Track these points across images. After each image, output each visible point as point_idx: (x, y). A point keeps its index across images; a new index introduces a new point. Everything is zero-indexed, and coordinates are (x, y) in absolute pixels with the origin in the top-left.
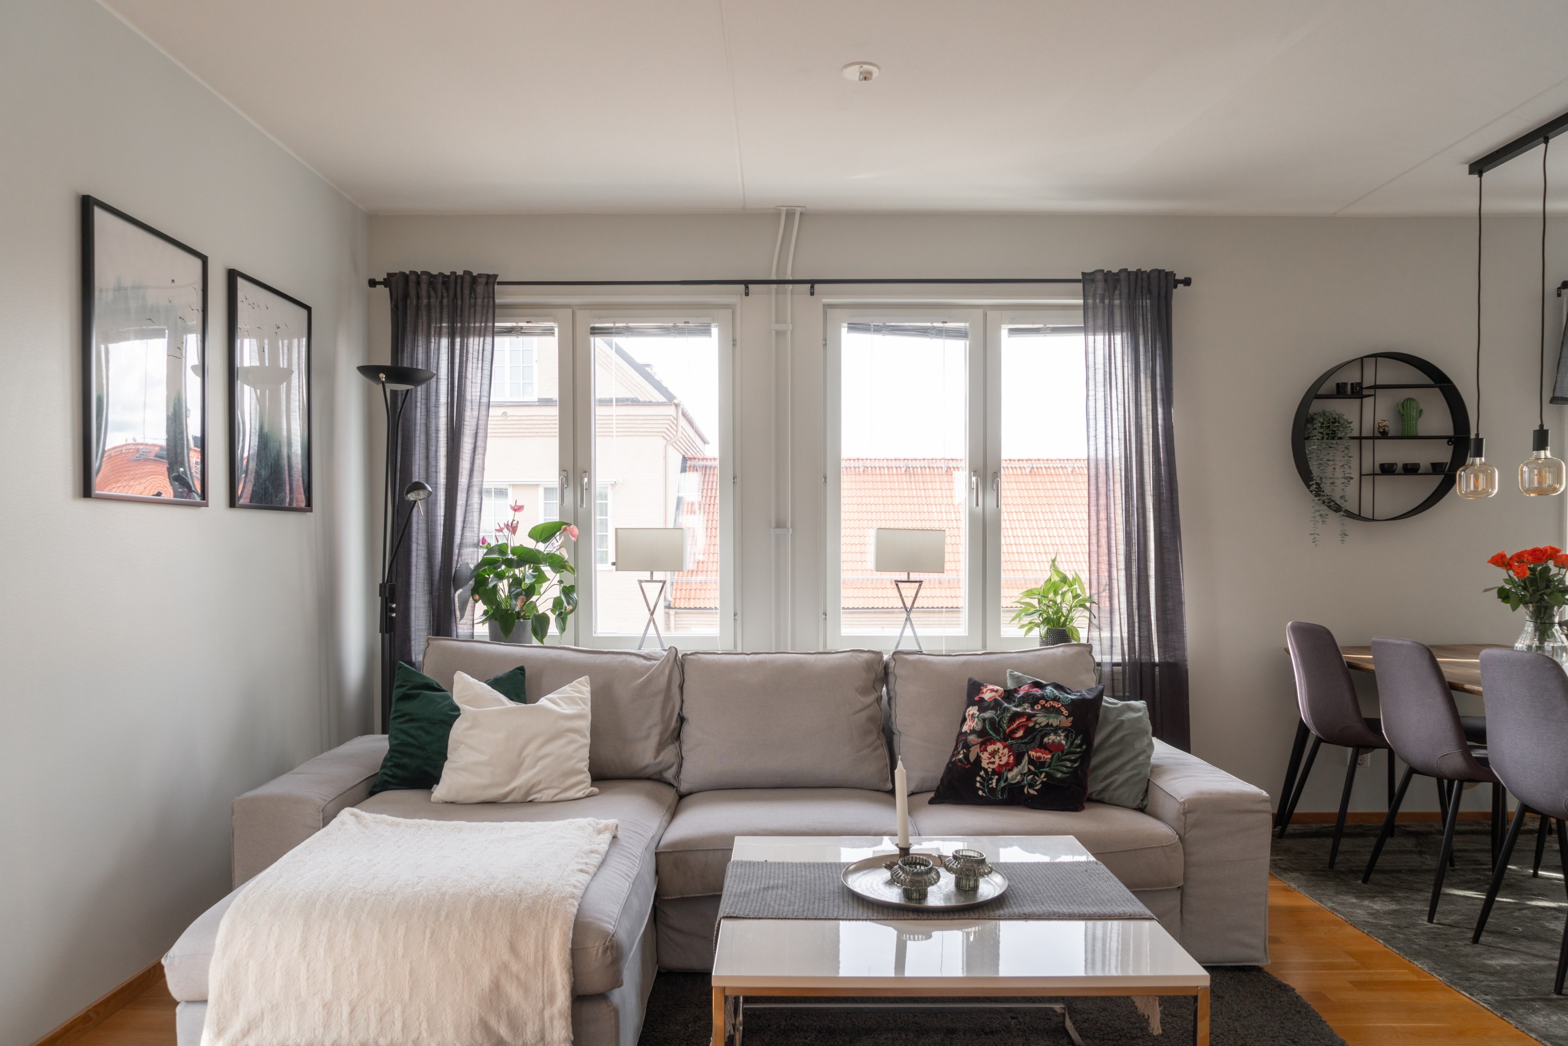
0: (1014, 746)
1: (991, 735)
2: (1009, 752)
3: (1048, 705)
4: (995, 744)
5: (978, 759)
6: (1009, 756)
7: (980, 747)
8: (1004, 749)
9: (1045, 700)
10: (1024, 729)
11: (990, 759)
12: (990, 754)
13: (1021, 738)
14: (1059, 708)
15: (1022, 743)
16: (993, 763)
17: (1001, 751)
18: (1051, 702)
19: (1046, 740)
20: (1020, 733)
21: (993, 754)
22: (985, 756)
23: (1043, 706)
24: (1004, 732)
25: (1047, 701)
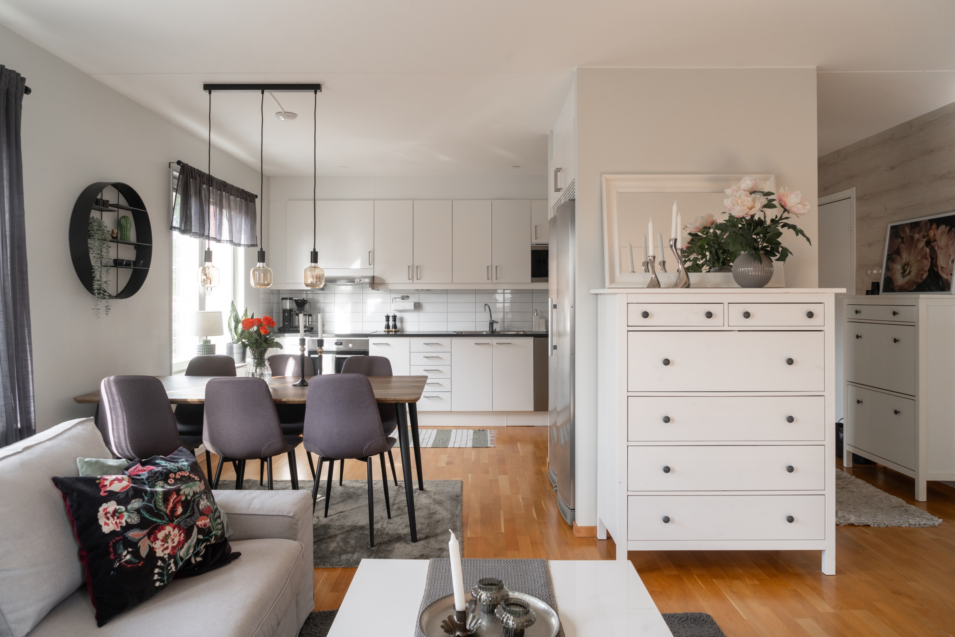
0: (181, 523)
1: (156, 522)
2: (179, 531)
3: (178, 476)
4: (163, 529)
5: (152, 551)
6: (180, 535)
7: (149, 538)
8: (174, 530)
9: (173, 472)
10: (180, 504)
11: (163, 545)
12: (162, 541)
13: (183, 513)
14: (189, 476)
15: (187, 518)
16: (167, 548)
17: (172, 533)
18: (179, 473)
19: (200, 507)
20: (180, 510)
21: (165, 540)
22: (158, 546)
23: (175, 479)
24: (166, 514)
25: (175, 474)
